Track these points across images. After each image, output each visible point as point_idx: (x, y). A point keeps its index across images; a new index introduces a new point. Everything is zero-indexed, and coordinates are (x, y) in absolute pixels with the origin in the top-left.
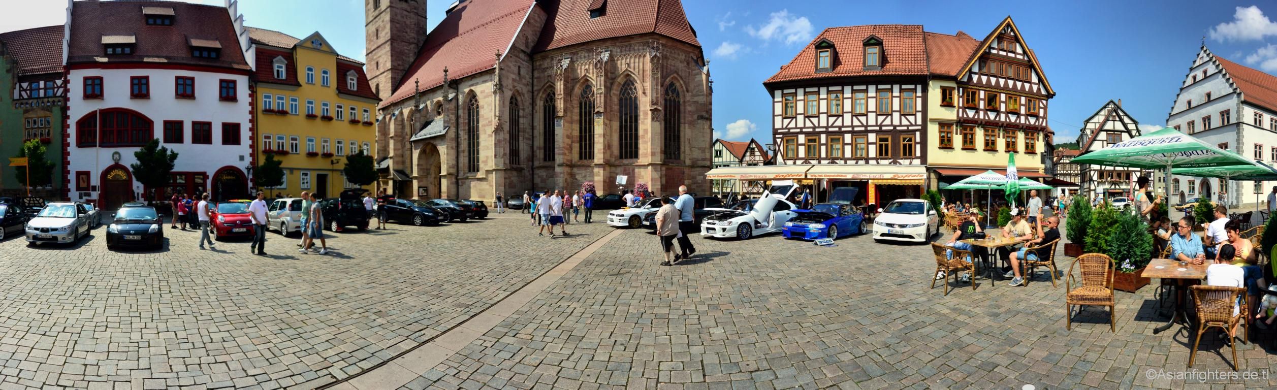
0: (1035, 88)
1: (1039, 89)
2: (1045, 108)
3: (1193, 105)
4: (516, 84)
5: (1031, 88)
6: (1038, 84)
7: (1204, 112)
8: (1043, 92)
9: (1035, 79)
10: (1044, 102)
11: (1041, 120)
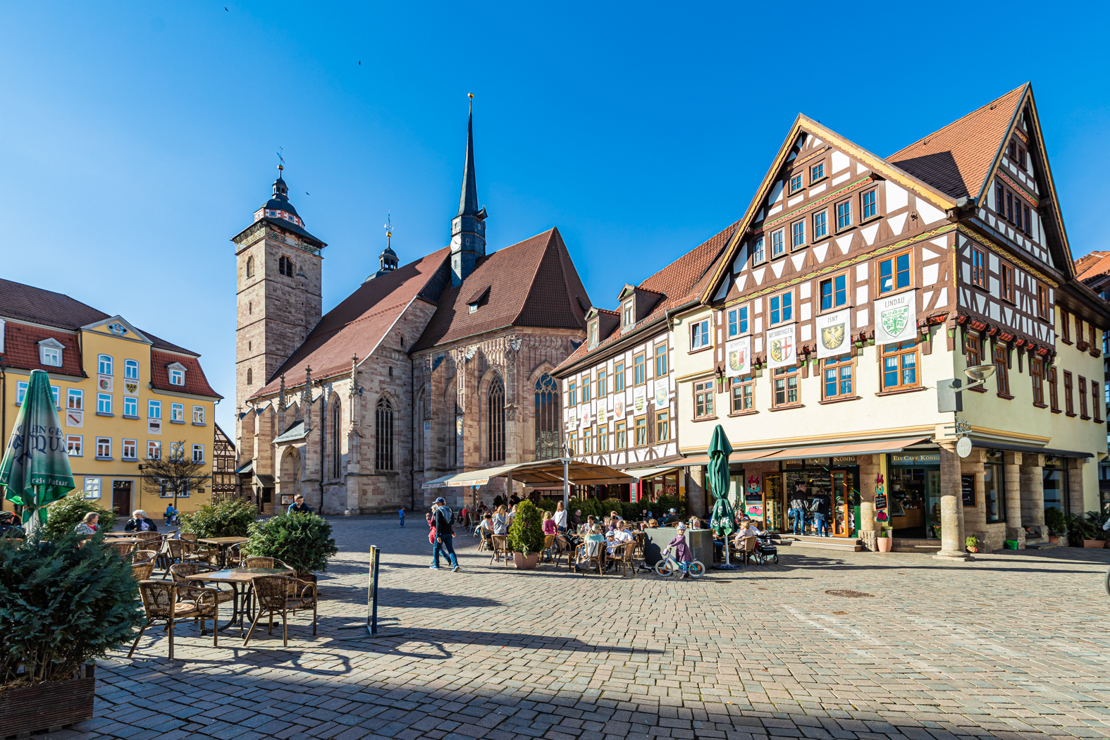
4: (384, 386)
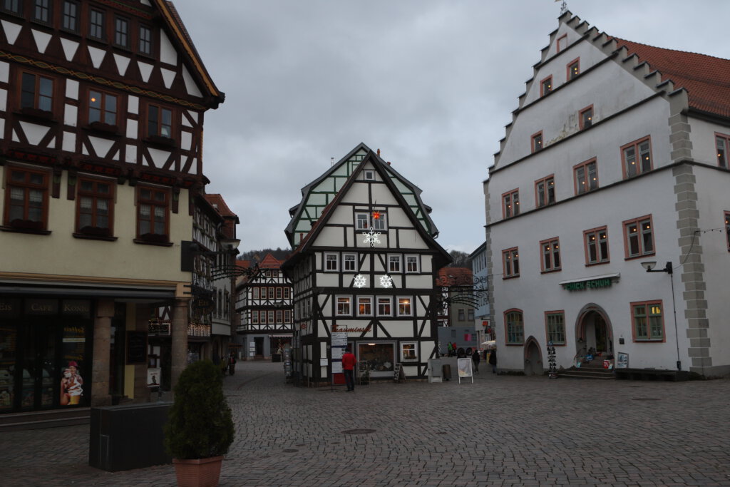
0: (168, 78)
1: (179, 81)
2: (197, 131)
3: (546, 141)
5: (156, 76)
6: (177, 69)
7: (579, 150)
8: (191, 89)
9: (167, 55)
10: (195, 115)
11: (184, 159)
